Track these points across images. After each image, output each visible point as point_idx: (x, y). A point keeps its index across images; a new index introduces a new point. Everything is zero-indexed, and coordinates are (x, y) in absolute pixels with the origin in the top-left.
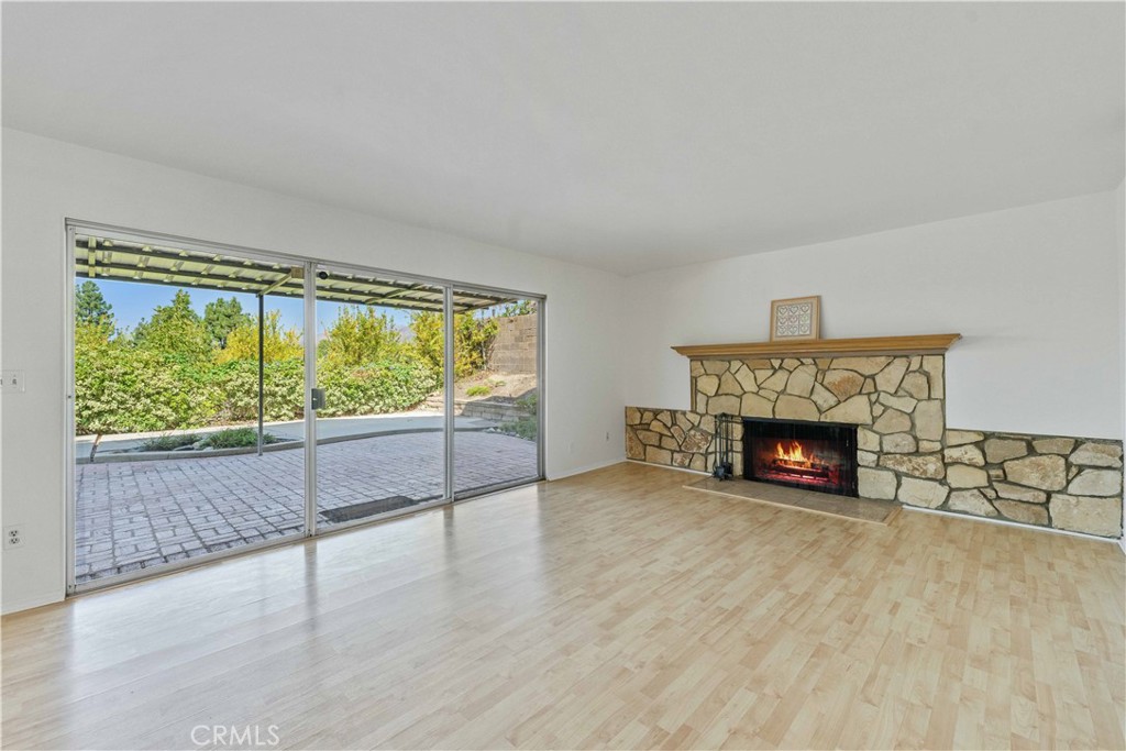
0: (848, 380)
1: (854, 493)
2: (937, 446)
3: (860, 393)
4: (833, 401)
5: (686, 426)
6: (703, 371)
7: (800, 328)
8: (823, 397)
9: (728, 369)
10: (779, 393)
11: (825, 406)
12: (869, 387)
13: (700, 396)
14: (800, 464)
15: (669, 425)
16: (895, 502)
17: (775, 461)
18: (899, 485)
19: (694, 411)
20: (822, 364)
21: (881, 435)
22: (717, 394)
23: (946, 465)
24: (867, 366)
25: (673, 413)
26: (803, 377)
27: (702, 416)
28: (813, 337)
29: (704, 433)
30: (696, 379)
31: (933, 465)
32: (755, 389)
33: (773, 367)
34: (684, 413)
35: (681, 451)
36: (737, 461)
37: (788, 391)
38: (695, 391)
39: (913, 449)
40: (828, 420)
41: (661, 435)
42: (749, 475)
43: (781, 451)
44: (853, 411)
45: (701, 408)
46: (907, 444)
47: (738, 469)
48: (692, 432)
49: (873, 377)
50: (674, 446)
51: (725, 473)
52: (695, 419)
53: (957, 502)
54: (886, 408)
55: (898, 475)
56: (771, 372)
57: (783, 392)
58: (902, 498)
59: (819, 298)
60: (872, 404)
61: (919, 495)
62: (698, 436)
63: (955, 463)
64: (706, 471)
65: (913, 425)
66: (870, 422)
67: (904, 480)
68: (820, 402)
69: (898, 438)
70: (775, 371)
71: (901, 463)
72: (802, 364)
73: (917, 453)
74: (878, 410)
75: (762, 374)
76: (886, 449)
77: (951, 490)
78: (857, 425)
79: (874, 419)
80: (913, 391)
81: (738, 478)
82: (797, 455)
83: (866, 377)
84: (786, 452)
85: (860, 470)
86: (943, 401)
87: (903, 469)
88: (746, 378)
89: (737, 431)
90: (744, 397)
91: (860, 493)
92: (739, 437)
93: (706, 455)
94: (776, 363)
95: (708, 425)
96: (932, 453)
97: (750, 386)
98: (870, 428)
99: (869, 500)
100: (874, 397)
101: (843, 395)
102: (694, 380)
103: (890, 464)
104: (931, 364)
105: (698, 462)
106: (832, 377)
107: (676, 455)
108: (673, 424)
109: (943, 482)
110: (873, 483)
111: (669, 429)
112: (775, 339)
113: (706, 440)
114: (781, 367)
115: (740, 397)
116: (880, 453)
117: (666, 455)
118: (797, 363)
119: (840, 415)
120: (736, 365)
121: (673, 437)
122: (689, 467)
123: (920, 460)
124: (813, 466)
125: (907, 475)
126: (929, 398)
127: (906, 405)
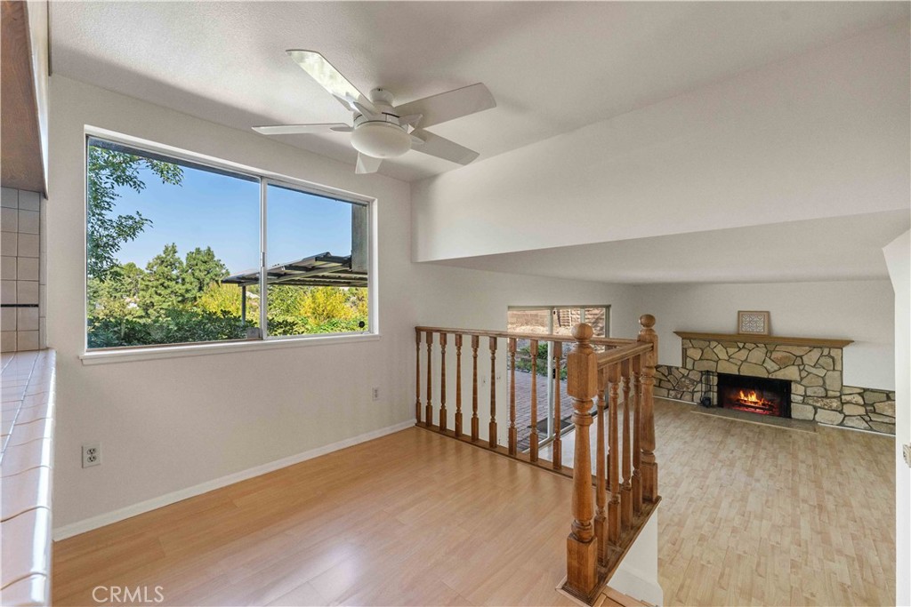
0: (787, 357)
1: (789, 416)
2: (838, 394)
3: (793, 364)
4: (776, 367)
5: (678, 376)
6: (691, 345)
7: (758, 327)
8: (770, 365)
9: (709, 346)
10: (743, 362)
11: (772, 370)
12: (798, 361)
13: (688, 359)
14: (755, 403)
15: (666, 374)
16: (813, 421)
17: (738, 400)
18: (816, 413)
19: (684, 366)
20: (770, 347)
21: (806, 387)
22: (700, 359)
23: (843, 404)
24: (798, 351)
25: (669, 368)
26: (758, 354)
27: (690, 370)
28: (766, 333)
29: (692, 381)
30: (686, 349)
31: (835, 404)
32: (727, 358)
33: (739, 347)
34: (677, 368)
35: (674, 390)
36: (714, 396)
37: (749, 360)
38: (685, 356)
39: (824, 395)
40: (773, 377)
41: (661, 380)
42: (721, 404)
43: (742, 395)
44: (790, 373)
45: (689, 366)
46: (821, 392)
47: (715, 401)
48: (683, 379)
49: (801, 357)
50: (670, 386)
51: (706, 403)
52: (683, 371)
53: (848, 422)
54: (809, 373)
55: (816, 408)
56: (737, 350)
57: (746, 360)
58: (817, 419)
59: (768, 313)
60: (800, 371)
61: (827, 418)
62: (687, 382)
63: (848, 403)
64: (693, 401)
65: (824, 383)
66: (799, 380)
67: (819, 410)
68: (769, 367)
69: (815, 389)
70: (740, 349)
71: (817, 402)
72: (758, 347)
73: (826, 397)
74: (804, 374)
75: (731, 351)
76: (808, 394)
77: (845, 416)
78: (791, 381)
79: (802, 379)
80: (825, 366)
81: (713, 406)
82: (753, 398)
83: (797, 357)
84: (746, 396)
85: (792, 404)
86: (841, 372)
87: (819, 405)
88: (721, 352)
89: (715, 380)
90: (720, 362)
91: (793, 416)
92: (716, 383)
93: (693, 392)
94: (741, 345)
95: (695, 376)
96: (835, 397)
97: (723, 355)
98: (799, 383)
99: (798, 420)
100: (801, 367)
101: (783, 364)
102: (684, 351)
103: (810, 402)
104: (834, 352)
105: (688, 397)
106: (775, 355)
107: (671, 392)
108: (669, 374)
109: (841, 412)
110: (800, 411)
111: (666, 377)
112: (741, 332)
113: (693, 384)
114: (743, 347)
115: (717, 362)
116: (805, 396)
117: (665, 392)
118: (753, 346)
119: (781, 375)
120: (714, 344)
121: (669, 381)
122: (680, 399)
123: (828, 401)
124: (763, 404)
125: (820, 408)
126: (834, 370)
127: (822, 373)
